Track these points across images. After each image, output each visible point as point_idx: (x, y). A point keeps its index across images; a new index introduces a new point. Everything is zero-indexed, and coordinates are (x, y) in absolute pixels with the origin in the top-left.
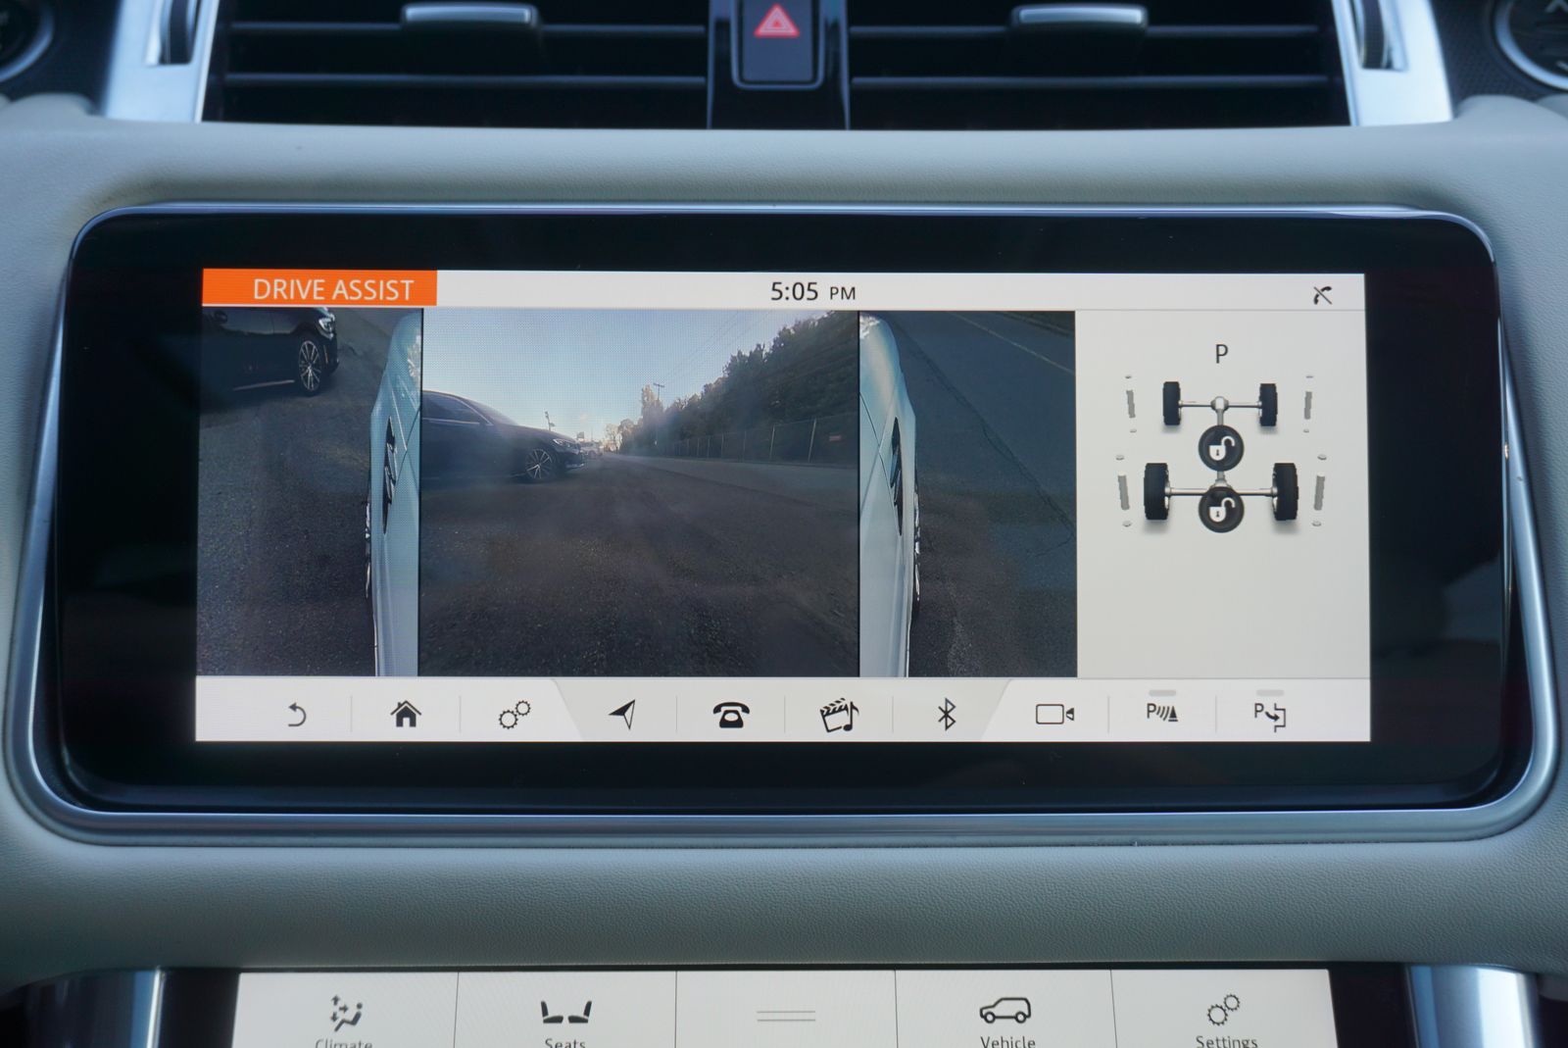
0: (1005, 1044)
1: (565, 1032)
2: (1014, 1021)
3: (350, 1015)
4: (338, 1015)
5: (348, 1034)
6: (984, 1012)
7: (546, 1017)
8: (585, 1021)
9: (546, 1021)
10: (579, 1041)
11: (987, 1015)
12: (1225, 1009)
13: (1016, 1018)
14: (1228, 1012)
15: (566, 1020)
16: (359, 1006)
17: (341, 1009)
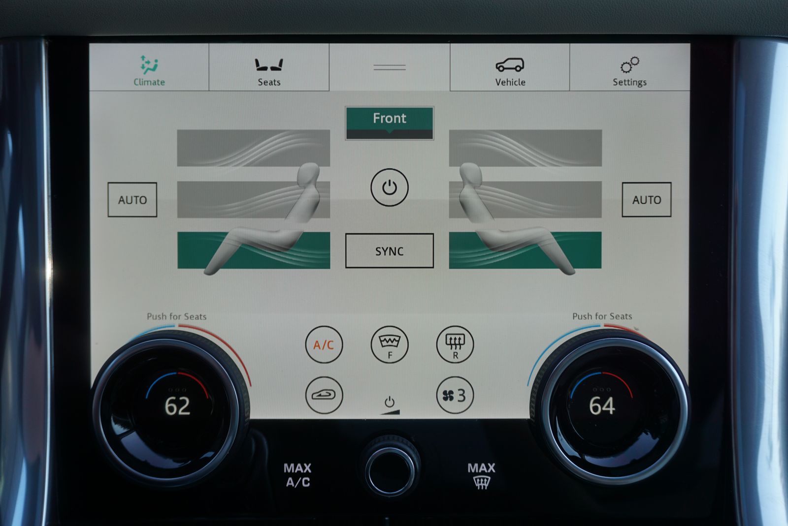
0: (509, 83)
1: (269, 75)
2: (514, 70)
3: (151, 66)
4: (145, 66)
5: (151, 76)
6: (498, 66)
7: (258, 67)
8: (280, 70)
9: (258, 70)
10: (277, 80)
11: (500, 67)
12: (631, 64)
13: (515, 68)
14: (632, 66)
15: (269, 69)
16: (156, 61)
17: (146, 62)
